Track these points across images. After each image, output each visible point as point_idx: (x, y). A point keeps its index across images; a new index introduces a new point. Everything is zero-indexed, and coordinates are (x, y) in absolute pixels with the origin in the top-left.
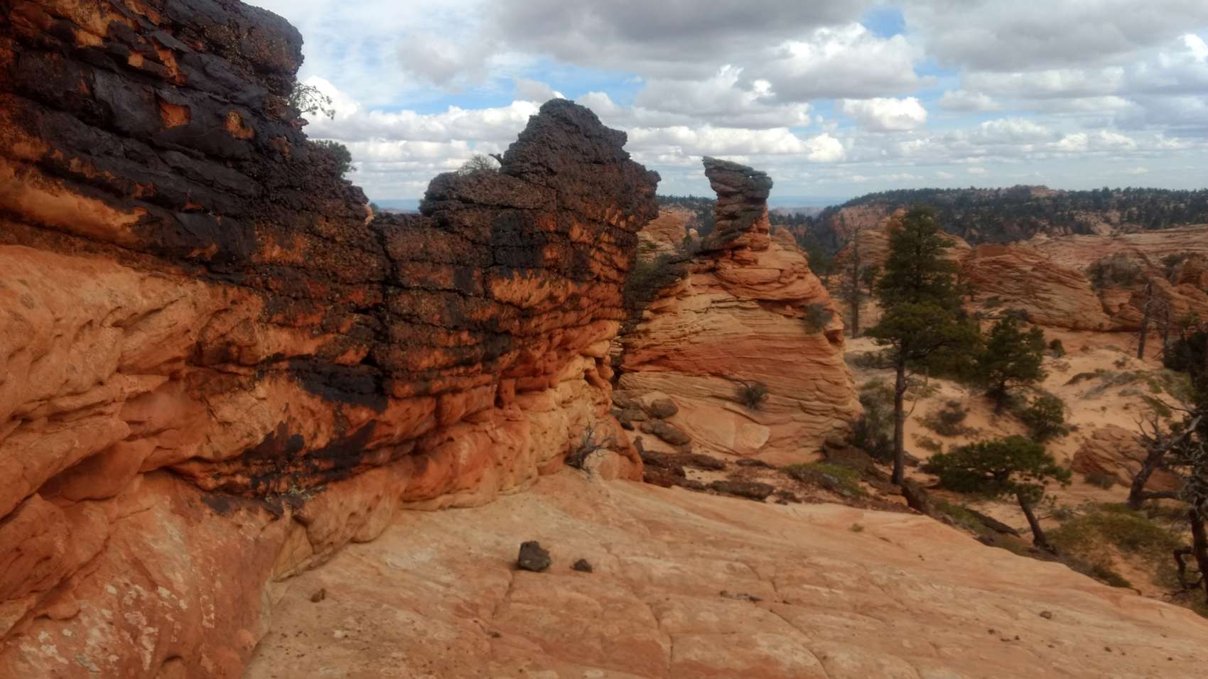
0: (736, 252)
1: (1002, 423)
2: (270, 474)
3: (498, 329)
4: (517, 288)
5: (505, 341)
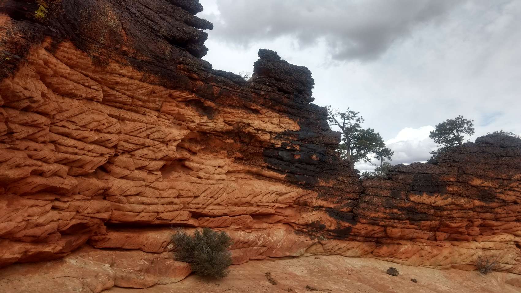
2: (314, 231)
3: (416, 211)
4: (425, 198)
5: (424, 216)
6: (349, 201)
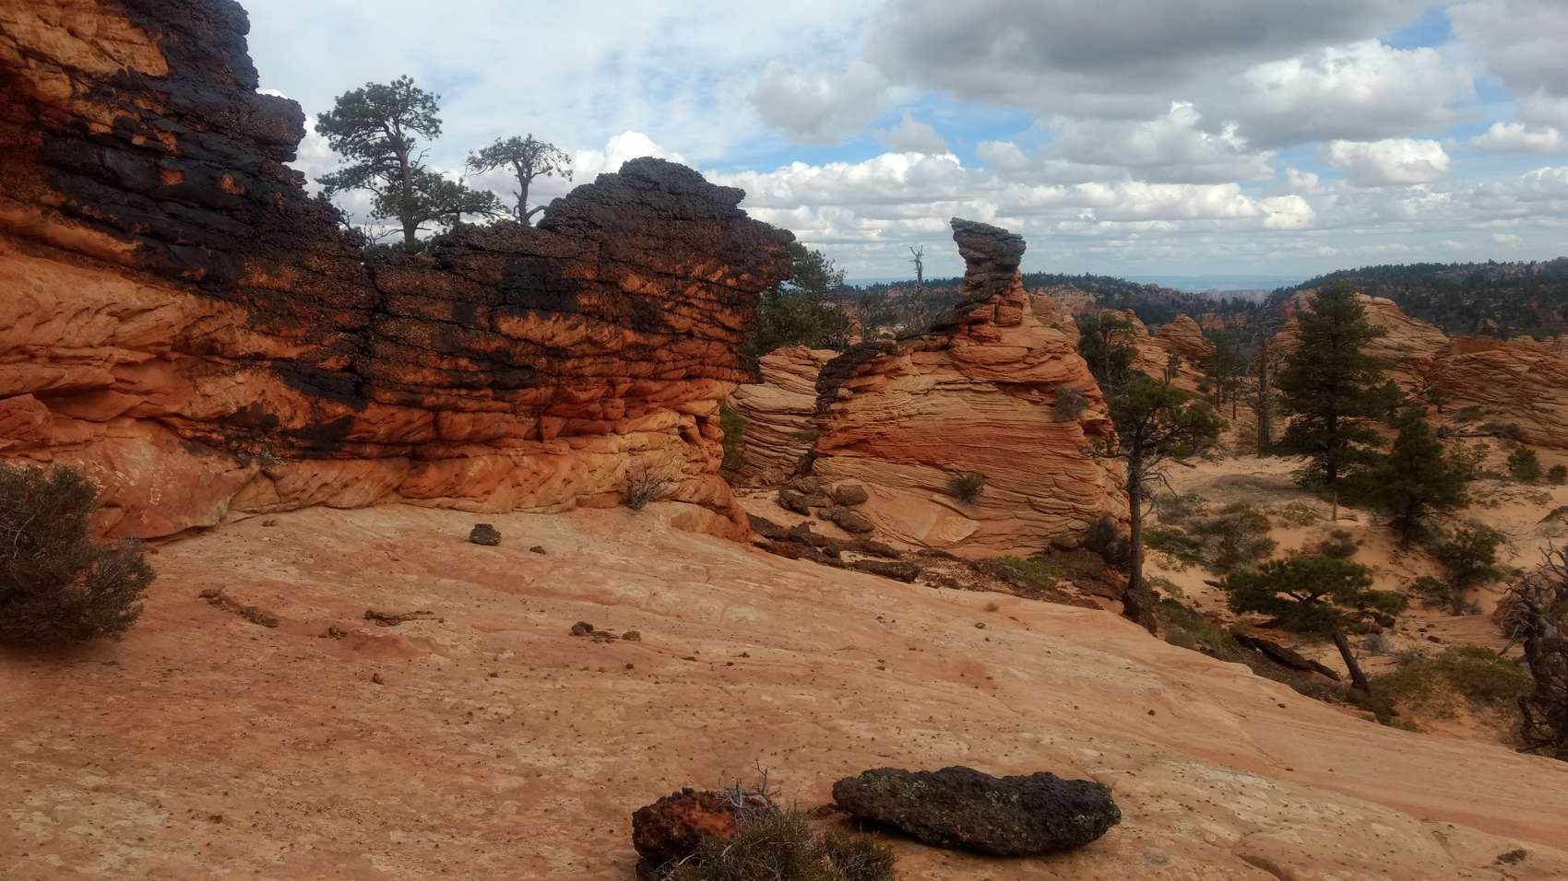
0: (974, 327)
1: (1408, 561)
2: (245, 438)
3: (511, 362)
4: (534, 327)
5: (526, 376)
6: (341, 335)
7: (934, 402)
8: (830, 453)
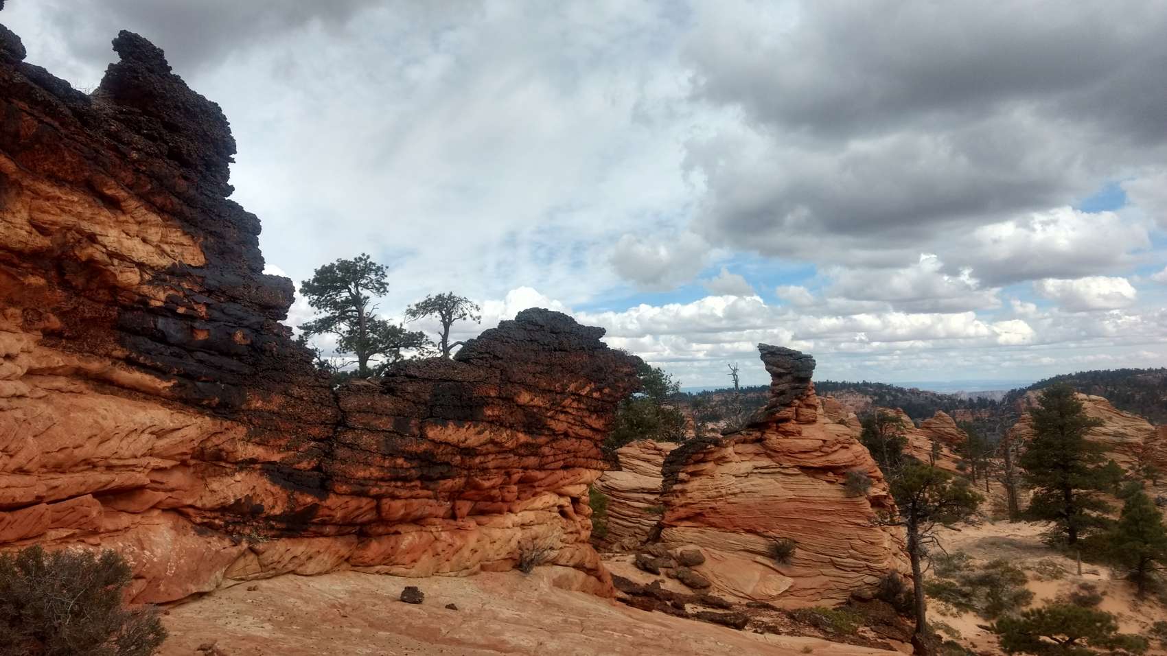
0: (780, 425)
1: (1145, 608)
2: (238, 523)
3: (435, 460)
4: (452, 433)
5: (445, 469)
6: (313, 443)
7: (752, 483)
8: (674, 524)
